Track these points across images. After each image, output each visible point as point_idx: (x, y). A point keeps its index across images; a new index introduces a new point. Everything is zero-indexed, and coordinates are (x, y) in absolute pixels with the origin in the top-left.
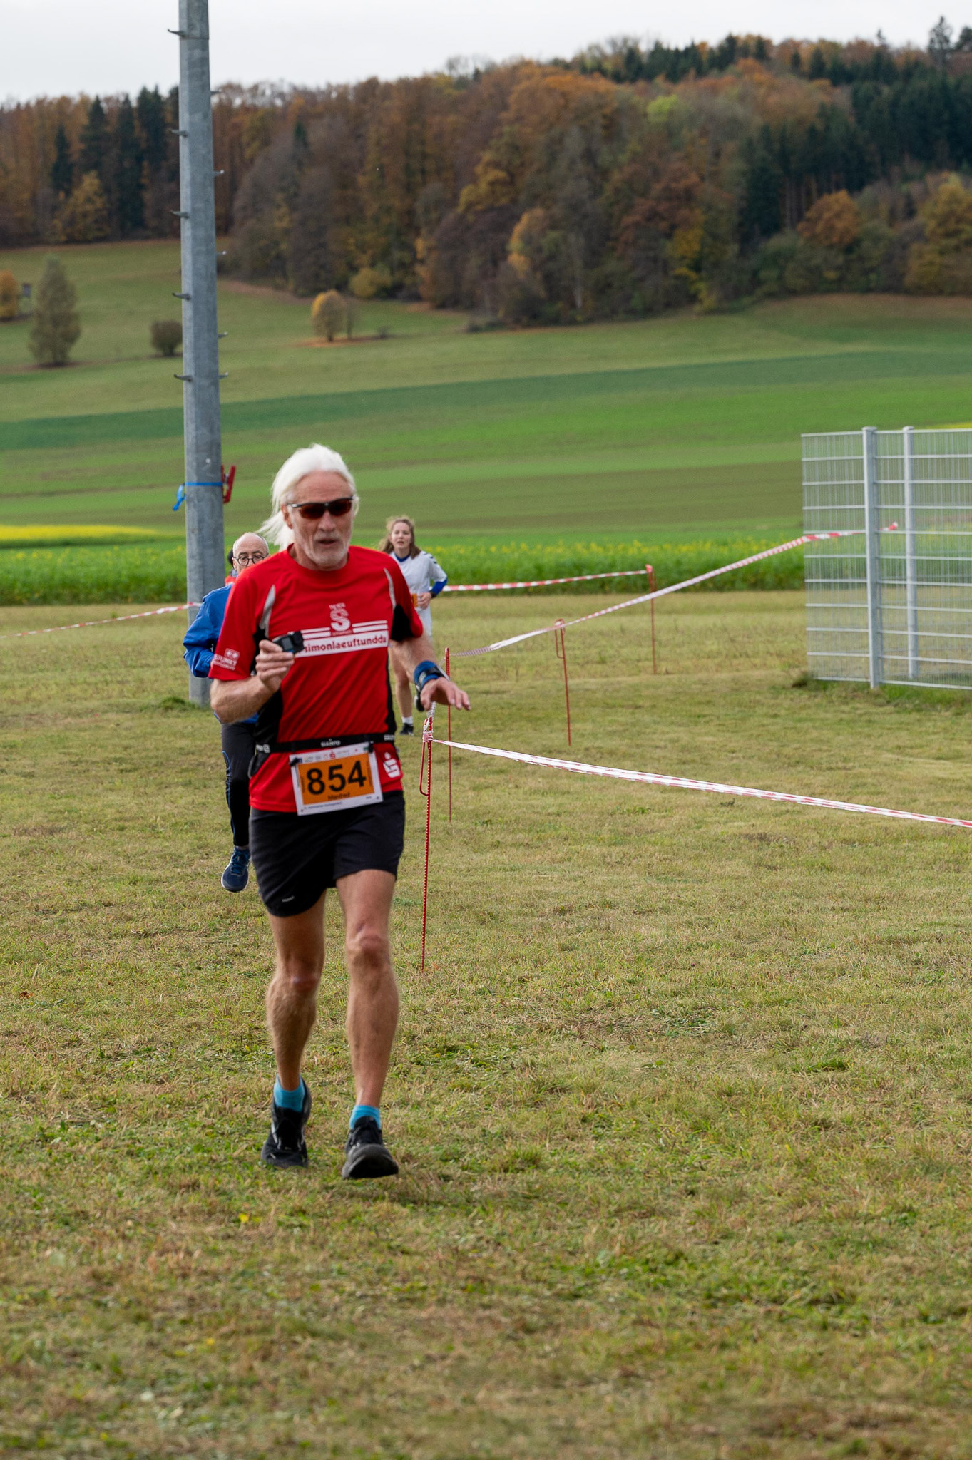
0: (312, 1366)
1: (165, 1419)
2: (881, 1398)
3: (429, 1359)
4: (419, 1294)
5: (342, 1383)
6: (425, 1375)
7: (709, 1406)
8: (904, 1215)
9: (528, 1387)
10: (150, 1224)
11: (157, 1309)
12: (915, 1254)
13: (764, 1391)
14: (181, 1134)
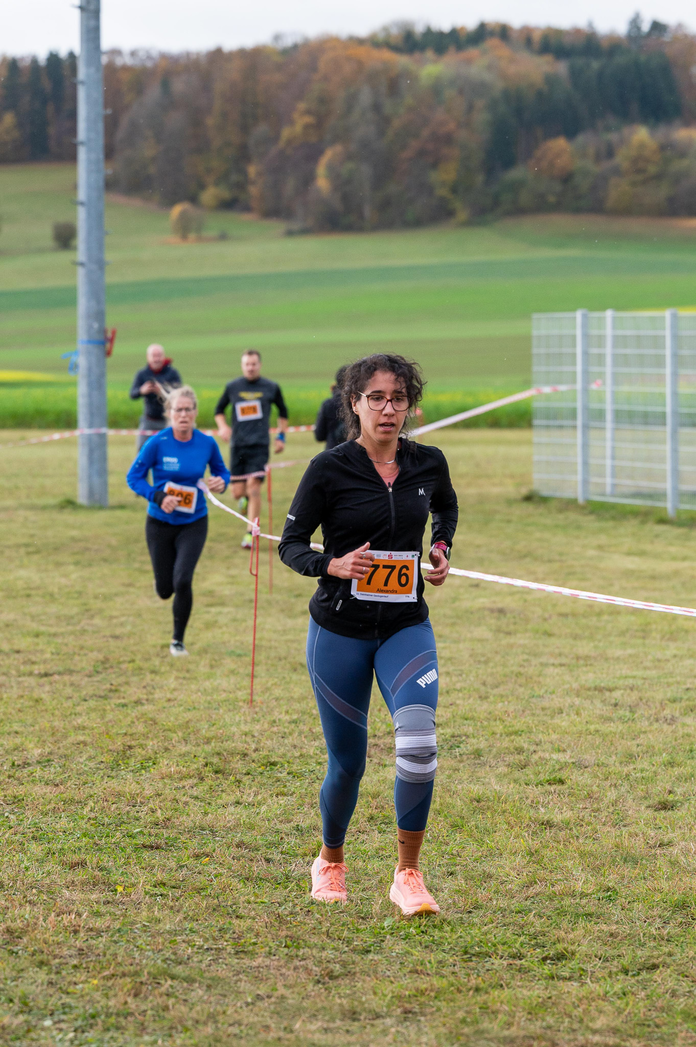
0: (171, 1001)
1: (60, 1040)
2: (595, 1032)
3: (259, 997)
4: (251, 948)
5: (194, 1014)
6: (256, 1009)
7: (467, 1036)
8: (609, 893)
9: (333, 1020)
10: (50, 892)
11: (55, 957)
12: (617, 923)
13: (509, 1025)
14: (72, 824)
